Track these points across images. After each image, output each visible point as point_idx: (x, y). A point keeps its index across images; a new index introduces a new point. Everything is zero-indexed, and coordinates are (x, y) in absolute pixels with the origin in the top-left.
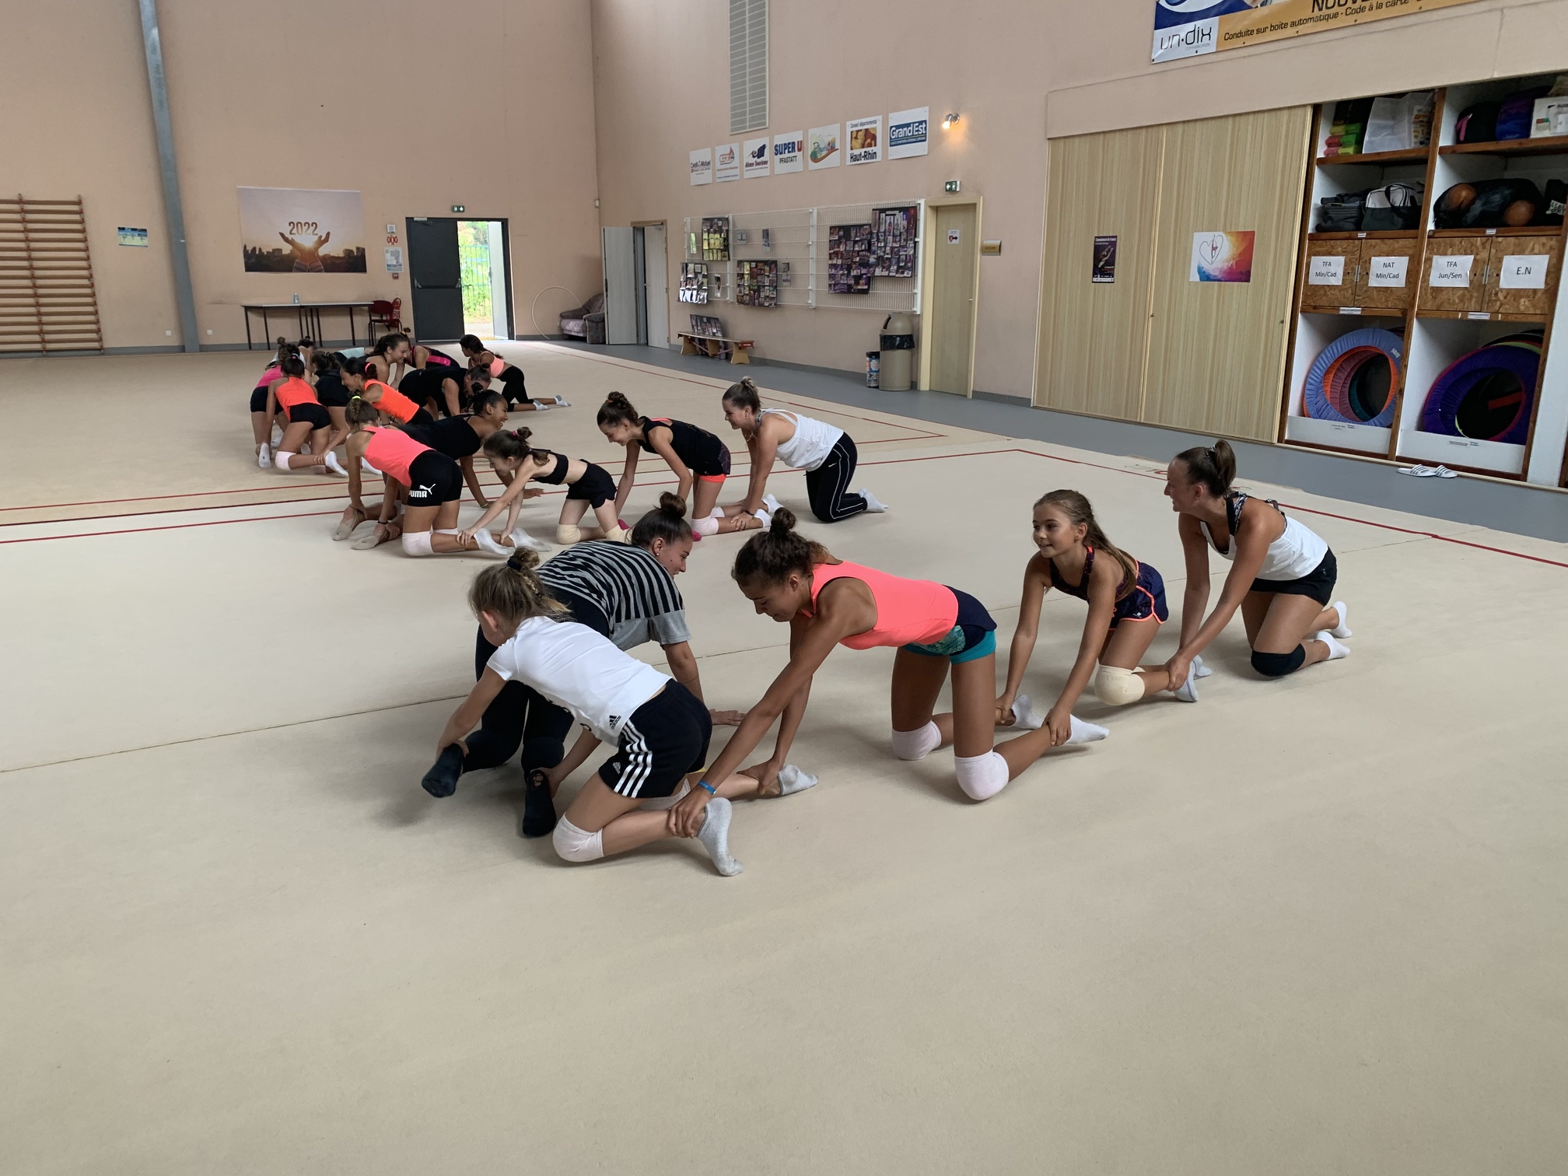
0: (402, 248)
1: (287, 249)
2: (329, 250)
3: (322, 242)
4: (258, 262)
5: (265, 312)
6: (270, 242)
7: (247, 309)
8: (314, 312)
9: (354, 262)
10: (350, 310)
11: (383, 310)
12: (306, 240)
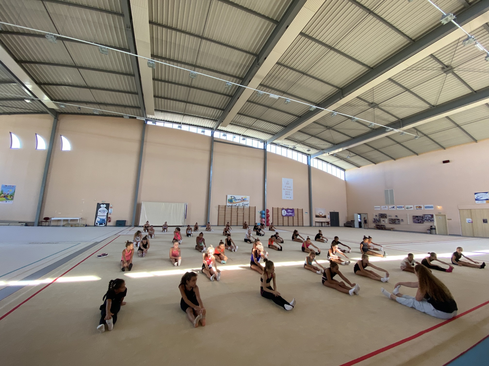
0: (329, 215)
1: (319, 215)
2: (323, 215)
3: (322, 214)
4: (317, 216)
5: (319, 222)
6: (318, 214)
7: (316, 222)
8: (322, 223)
9: (325, 217)
10: (324, 222)
11: (328, 223)
12: (321, 214)
